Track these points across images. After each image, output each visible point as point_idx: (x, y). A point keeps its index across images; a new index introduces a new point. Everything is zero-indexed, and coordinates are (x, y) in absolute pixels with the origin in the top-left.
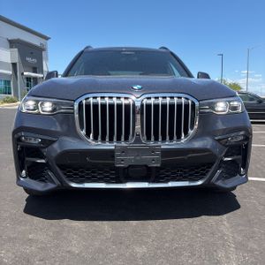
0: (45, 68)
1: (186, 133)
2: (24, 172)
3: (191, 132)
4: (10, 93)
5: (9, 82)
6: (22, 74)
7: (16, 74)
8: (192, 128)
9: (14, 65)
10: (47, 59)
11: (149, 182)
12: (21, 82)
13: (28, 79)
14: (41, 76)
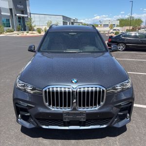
0: (28, 11)
1: (99, 104)
2: (20, 115)
3: (102, 103)
4: (10, 27)
5: (9, 20)
6: (16, 15)
7: (12, 15)
8: (102, 102)
9: (11, 10)
10: (29, 5)
11: (80, 126)
12: (15, 20)
13: (19, 18)
14: (26, 16)
